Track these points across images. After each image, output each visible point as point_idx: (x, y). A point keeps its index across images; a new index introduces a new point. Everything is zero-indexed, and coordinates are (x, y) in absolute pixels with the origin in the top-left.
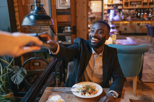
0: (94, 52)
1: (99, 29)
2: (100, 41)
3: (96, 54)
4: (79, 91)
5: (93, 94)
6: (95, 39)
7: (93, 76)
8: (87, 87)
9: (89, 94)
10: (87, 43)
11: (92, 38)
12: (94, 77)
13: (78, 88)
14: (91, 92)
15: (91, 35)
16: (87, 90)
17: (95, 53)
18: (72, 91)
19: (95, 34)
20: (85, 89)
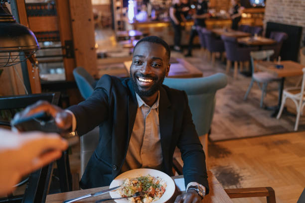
0: (141, 102)
1: (152, 57)
2: (157, 81)
3: (147, 107)
4: (127, 196)
5: (159, 195)
6: (148, 81)
7: (141, 153)
8: (142, 183)
9: (150, 198)
10: (125, 86)
11: (138, 78)
12: (143, 153)
13: (122, 187)
14: (153, 193)
15: (136, 72)
16: (143, 189)
17: (144, 105)
18: (113, 198)
19: (146, 70)
20: (139, 187)
